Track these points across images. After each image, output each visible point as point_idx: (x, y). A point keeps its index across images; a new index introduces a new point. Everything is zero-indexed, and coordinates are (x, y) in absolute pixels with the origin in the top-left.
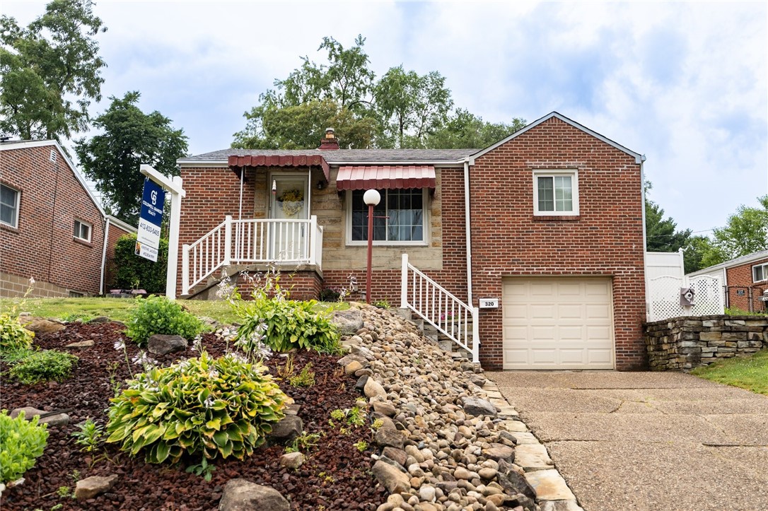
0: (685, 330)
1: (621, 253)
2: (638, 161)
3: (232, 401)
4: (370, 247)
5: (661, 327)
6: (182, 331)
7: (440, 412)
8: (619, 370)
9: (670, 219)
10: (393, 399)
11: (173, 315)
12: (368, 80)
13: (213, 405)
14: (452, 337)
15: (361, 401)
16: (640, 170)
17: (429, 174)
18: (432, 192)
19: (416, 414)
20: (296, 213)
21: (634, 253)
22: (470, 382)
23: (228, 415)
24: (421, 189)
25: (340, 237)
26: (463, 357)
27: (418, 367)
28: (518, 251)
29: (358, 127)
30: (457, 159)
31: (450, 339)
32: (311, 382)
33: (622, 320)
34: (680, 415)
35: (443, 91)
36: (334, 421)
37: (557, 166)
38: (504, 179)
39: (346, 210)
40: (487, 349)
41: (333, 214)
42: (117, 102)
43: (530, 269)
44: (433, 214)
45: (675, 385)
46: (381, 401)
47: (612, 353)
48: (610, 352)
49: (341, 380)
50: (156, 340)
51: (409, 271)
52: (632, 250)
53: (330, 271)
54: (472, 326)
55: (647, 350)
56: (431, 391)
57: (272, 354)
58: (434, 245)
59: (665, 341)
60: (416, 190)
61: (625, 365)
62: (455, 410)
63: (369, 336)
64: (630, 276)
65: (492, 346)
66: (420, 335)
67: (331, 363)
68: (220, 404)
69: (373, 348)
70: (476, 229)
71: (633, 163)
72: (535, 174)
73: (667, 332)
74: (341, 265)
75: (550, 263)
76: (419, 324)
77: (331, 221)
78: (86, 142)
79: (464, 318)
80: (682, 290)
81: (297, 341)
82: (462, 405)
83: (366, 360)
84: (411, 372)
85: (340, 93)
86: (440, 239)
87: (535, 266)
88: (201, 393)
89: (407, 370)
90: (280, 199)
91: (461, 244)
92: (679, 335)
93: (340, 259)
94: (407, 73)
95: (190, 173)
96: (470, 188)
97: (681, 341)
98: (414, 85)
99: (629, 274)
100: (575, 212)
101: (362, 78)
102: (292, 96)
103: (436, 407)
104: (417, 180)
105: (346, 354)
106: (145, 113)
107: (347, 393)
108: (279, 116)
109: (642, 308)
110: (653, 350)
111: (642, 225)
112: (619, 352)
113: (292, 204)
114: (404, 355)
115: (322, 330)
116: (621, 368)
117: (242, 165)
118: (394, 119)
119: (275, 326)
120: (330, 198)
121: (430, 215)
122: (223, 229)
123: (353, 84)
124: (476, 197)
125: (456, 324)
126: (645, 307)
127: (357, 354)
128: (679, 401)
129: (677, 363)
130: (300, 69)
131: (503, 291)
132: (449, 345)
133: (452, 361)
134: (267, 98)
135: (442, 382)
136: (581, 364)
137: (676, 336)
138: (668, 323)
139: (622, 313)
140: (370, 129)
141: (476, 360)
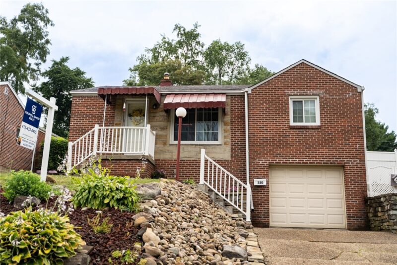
0: (392, 202)
1: (349, 150)
2: (359, 90)
3: (34, 242)
4: (179, 145)
5: (377, 201)
6: (38, 194)
7: (201, 254)
8: (349, 229)
9: (393, 132)
10: (163, 244)
11: (33, 183)
12: (201, 47)
13: (19, 245)
14: (233, 204)
15: (137, 245)
16: (361, 96)
17: (222, 99)
18: (224, 110)
19: (178, 256)
20: (140, 123)
21: (358, 150)
22: (238, 235)
23: (29, 252)
24: (218, 108)
25: (166, 138)
26: (239, 217)
27: (196, 222)
28: (279, 148)
29: (195, 76)
30: (240, 89)
31: (232, 205)
32: (107, 230)
33: (350, 195)
34: (382, 263)
35: (243, 53)
36: (113, 259)
37: (305, 94)
38: (271, 102)
39: (170, 121)
40: (259, 213)
41: (162, 124)
42: (55, 63)
43: (287, 160)
44: (225, 124)
45: (383, 241)
46: (152, 245)
47: (344, 217)
48: (343, 217)
49: (130, 229)
50: (19, 199)
51: (205, 161)
52: (356, 148)
53: (160, 160)
54: (246, 197)
55: (368, 216)
56: (199, 240)
57: (73, 210)
58: (225, 144)
59: (380, 210)
60: (213, 109)
61: (353, 226)
62: (214, 254)
63: (163, 200)
64: (355, 165)
65: (262, 211)
66: (211, 202)
67: (128, 218)
68: (24, 244)
69: (162, 209)
70: (252, 134)
71: (355, 92)
72: (291, 99)
73: (380, 204)
74: (167, 156)
75: (301, 156)
76: (211, 194)
77: (161, 128)
78: (37, 86)
79: (241, 191)
80: (392, 175)
81: (109, 203)
82: (222, 250)
83: (151, 216)
84: (188, 226)
85: (184, 55)
86: (229, 140)
87: (291, 158)
88: (12, 235)
89: (185, 224)
90: (130, 115)
91: (243, 143)
92: (389, 206)
93: (165, 152)
94: (223, 44)
95: (78, 99)
96: (248, 108)
97: (390, 210)
98: (227, 50)
99: (355, 164)
100: (318, 123)
101: (197, 47)
102: (155, 58)
103: (199, 251)
104: (214, 102)
105: (140, 211)
106: (71, 69)
107: (130, 239)
108: (147, 69)
109: (364, 187)
110: (372, 217)
111: (363, 132)
112: (349, 217)
113: (138, 118)
114: (187, 214)
115: (127, 195)
116: (351, 228)
117: (105, 94)
118: (216, 71)
119: (95, 192)
120: (161, 114)
121: (223, 125)
122: (93, 132)
123: (191, 50)
124: (252, 114)
125: (236, 195)
126: (366, 187)
127: (147, 212)
128: (383, 253)
129: (388, 225)
130: (161, 42)
131: (270, 174)
132: (230, 209)
133: (230, 219)
134: (141, 59)
135: (211, 233)
136: (323, 225)
137: (386, 207)
138: (380, 198)
139: (350, 191)
140: (202, 77)
141: (248, 219)
